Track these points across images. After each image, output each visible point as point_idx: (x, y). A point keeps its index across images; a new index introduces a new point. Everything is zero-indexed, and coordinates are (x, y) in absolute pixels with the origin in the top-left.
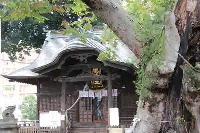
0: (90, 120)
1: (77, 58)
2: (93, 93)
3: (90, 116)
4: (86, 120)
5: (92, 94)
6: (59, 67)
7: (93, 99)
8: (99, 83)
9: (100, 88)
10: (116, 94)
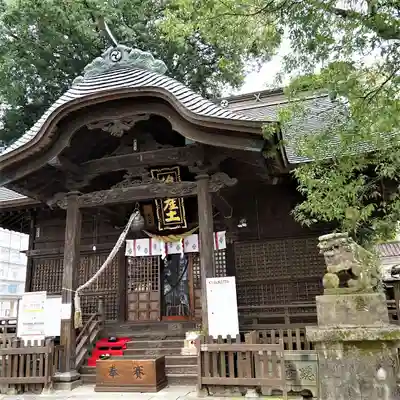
0: (155, 316)
1: (105, 129)
2: (162, 244)
3: (155, 306)
4: (144, 315)
5: (158, 247)
6: (53, 160)
7: (162, 261)
8: (178, 219)
9: (180, 232)
10: (223, 246)
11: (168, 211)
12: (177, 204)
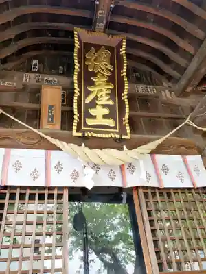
11: (93, 104)
12: (112, 95)
